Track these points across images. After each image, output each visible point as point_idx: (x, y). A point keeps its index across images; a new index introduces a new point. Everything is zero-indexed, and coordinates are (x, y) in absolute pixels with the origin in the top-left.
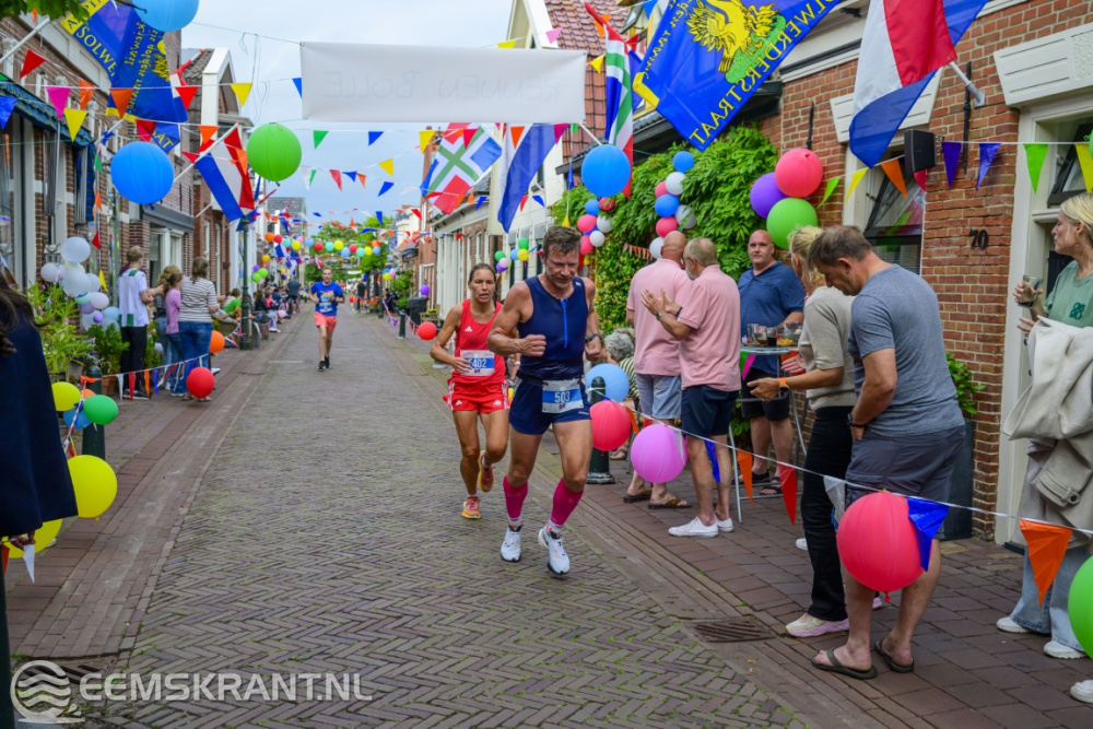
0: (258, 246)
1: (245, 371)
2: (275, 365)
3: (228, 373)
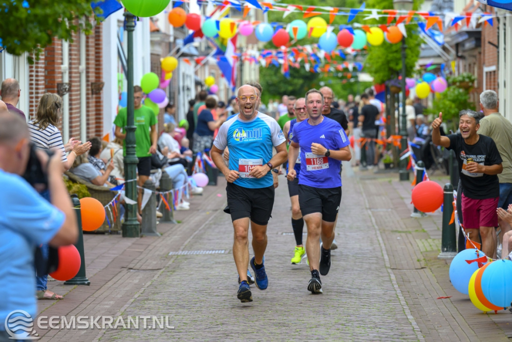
1: (131, 266)
2: (179, 257)
3: (107, 267)
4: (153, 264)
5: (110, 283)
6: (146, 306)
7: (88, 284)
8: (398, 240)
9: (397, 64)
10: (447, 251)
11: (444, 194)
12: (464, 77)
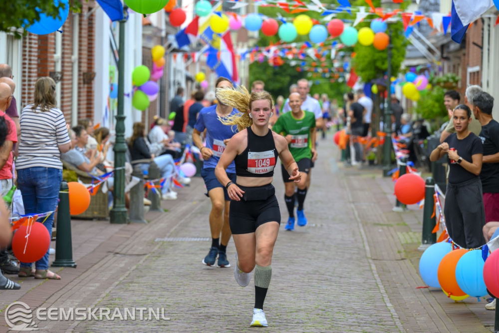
0: (144, 36)
1: (118, 250)
2: (165, 244)
3: (93, 251)
4: (140, 249)
5: (96, 267)
6: (130, 288)
7: (75, 267)
8: (379, 232)
9: (383, 63)
10: (427, 243)
11: (426, 188)
12: (448, 78)
